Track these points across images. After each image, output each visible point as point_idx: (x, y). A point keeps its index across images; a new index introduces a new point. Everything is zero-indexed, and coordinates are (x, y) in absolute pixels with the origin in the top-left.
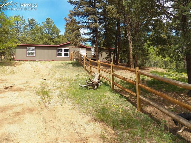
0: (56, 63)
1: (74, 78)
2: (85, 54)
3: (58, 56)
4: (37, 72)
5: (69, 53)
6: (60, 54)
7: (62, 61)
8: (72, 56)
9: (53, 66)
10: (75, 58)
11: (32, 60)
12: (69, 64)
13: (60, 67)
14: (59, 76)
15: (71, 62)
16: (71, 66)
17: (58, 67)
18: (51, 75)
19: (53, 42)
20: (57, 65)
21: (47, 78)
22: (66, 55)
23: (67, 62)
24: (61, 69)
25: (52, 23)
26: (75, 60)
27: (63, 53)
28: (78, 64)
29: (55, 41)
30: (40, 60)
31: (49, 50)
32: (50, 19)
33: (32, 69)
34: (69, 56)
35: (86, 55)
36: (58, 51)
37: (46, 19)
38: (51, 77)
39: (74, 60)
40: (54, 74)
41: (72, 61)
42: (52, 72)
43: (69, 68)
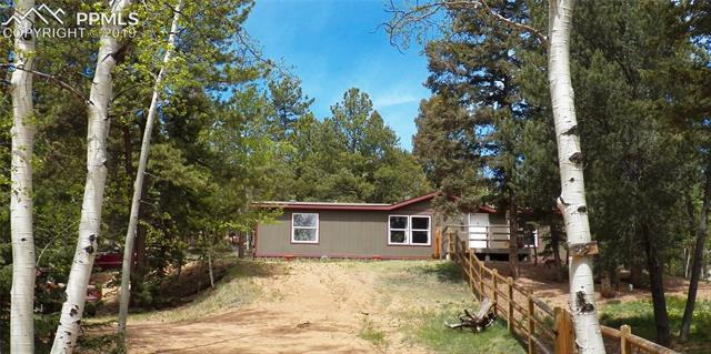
0: (389, 269)
1: (438, 312)
2: (484, 237)
3: (392, 241)
4: (341, 295)
5: (429, 230)
6: (399, 237)
7: (407, 262)
8: (440, 242)
9: (382, 278)
10: (448, 250)
11: (307, 254)
12: (429, 271)
13: (402, 280)
14: (400, 306)
15: (433, 264)
16: (433, 279)
17: (394, 281)
18: (378, 302)
19: (370, 179)
20: (392, 274)
21: (370, 309)
22: (420, 238)
23: (423, 263)
24: (404, 288)
25: (367, 105)
26: (448, 256)
27: (409, 231)
28: (455, 272)
29: (380, 179)
30: (334, 254)
31: (364, 223)
32: (360, 94)
33: (323, 286)
34: (429, 243)
35: (487, 241)
36: (392, 226)
37: (346, 95)
38: (380, 309)
39: (444, 257)
40: (387, 301)
41: (439, 262)
42: (380, 296)
43: (427, 286)
